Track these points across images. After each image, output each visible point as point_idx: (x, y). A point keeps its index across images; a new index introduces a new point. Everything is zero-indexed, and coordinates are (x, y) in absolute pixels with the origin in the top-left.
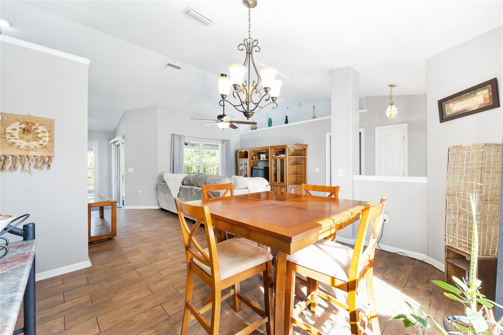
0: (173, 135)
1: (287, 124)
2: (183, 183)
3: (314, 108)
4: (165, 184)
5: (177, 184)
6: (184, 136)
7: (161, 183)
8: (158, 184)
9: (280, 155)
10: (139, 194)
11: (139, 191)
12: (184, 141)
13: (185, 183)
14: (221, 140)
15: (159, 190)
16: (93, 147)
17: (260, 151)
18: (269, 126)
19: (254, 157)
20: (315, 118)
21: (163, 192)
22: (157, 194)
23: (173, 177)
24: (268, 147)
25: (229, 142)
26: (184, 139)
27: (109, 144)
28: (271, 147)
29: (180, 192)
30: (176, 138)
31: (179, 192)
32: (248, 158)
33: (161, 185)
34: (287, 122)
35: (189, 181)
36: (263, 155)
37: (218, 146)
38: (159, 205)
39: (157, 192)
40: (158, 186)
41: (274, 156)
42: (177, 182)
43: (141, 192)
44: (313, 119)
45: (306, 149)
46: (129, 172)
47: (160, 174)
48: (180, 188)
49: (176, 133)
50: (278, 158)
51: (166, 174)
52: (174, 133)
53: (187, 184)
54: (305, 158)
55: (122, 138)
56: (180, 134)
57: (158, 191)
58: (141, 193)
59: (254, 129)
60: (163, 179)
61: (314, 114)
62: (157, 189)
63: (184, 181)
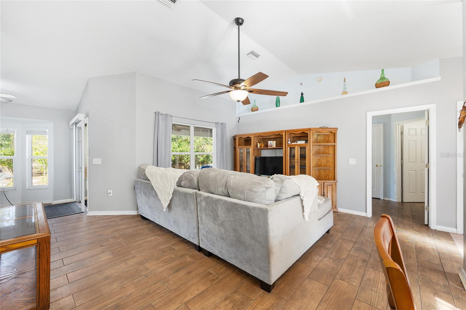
0: (157, 114)
1: (303, 103)
2: (180, 184)
3: (345, 81)
4: (147, 183)
5: (169, 184)
6: (171, 116)
7: (142, 180)
8: (136, 182)
9: (297, 142)
10: (109, 195)
11: (109, 190)
12: (172, 122)
13: (183, 183)
14: (215, 123)
15: (139, 190)
16: (47, 130)
17: (270, 136)
18: (277, 106)
19: (259, 144)
20: (346, 94)
21: (145, 194)
22: (135, 195)
23: (160, 173)
24: (282, 131)
25: (225, 126)
26: (172, 120)
27: (69, 125)
28: (285, 131)
29: (174, 197)
30: (161, 117)
31: (172, 197)
32: (251, 145)
33: (141, 184)
34: (302, 100)
35: (191, 180)
36: (272, 142)
37: (211, 130)
38: (138, 210)
39: (135, 193)
40: (137, 185)
41: (289, 142)
42: (169, 181)
43: (111, 191)
44: (342, 94)
45: (336, 134)
46: (94, 163)
47: (139, 167)
48: (174, 191)
49: (162, 112)
50: (296, 145)
51: (149, 167)
52: (159, 111)
53: (187, 185)
54: (335, 145)
55: (85, 115)
56: (167, 113)
57: (137, 191)
58: (112, 193)
59: (255, 111)
60: (145, 175)
61: (345, 88)
62: (134, 188)
63: (181, 181)
